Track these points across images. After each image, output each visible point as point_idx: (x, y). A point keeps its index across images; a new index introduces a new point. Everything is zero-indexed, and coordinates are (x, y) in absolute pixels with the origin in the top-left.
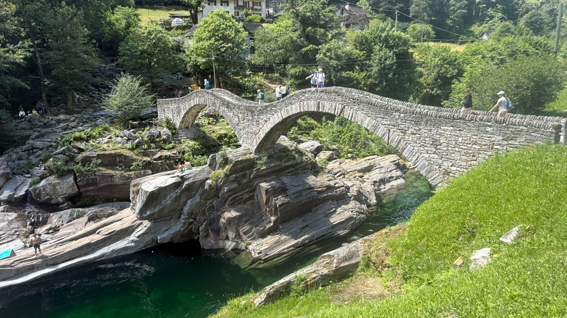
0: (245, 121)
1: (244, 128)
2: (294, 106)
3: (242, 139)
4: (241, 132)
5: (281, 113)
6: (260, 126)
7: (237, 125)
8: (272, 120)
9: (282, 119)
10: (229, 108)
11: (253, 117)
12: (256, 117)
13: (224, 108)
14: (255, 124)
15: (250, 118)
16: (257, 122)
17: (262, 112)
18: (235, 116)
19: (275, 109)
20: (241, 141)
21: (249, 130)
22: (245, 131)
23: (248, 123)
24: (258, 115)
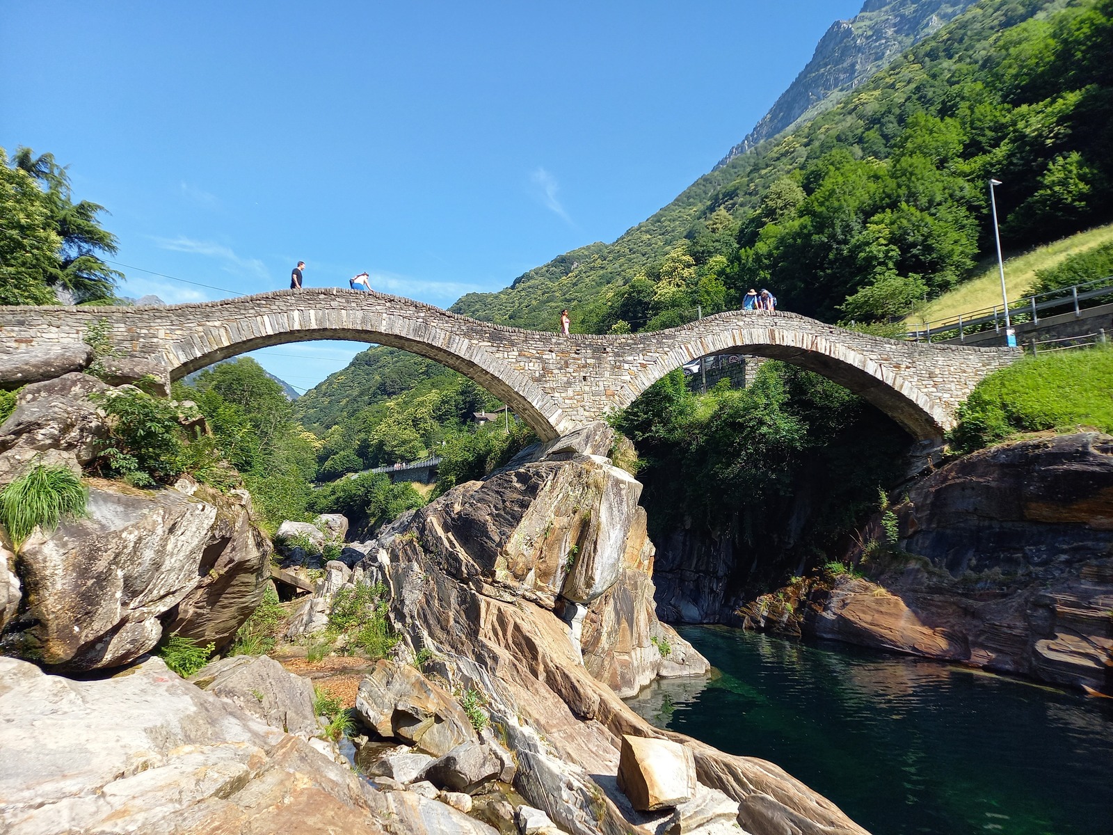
0: (569, 369)
1: (569, 384)
2: (717, 337)
3: (560, 411)
4: (556, 394)
6: (626, 377)
8: (660, 363)
9: (690, 359)
10: (501, 339)
11: (599, 359)
12: (610, 358)
13: (475, 342)
14: (607, 374)
15: (589, 361)
16: (616, 368)
17: (632, 349)
18: (530, 359)
19: (670, 341)
20: (556, 415)
21: (587, 388)
22: (570, 392)
23: (583, 374)
24: (617, 355)
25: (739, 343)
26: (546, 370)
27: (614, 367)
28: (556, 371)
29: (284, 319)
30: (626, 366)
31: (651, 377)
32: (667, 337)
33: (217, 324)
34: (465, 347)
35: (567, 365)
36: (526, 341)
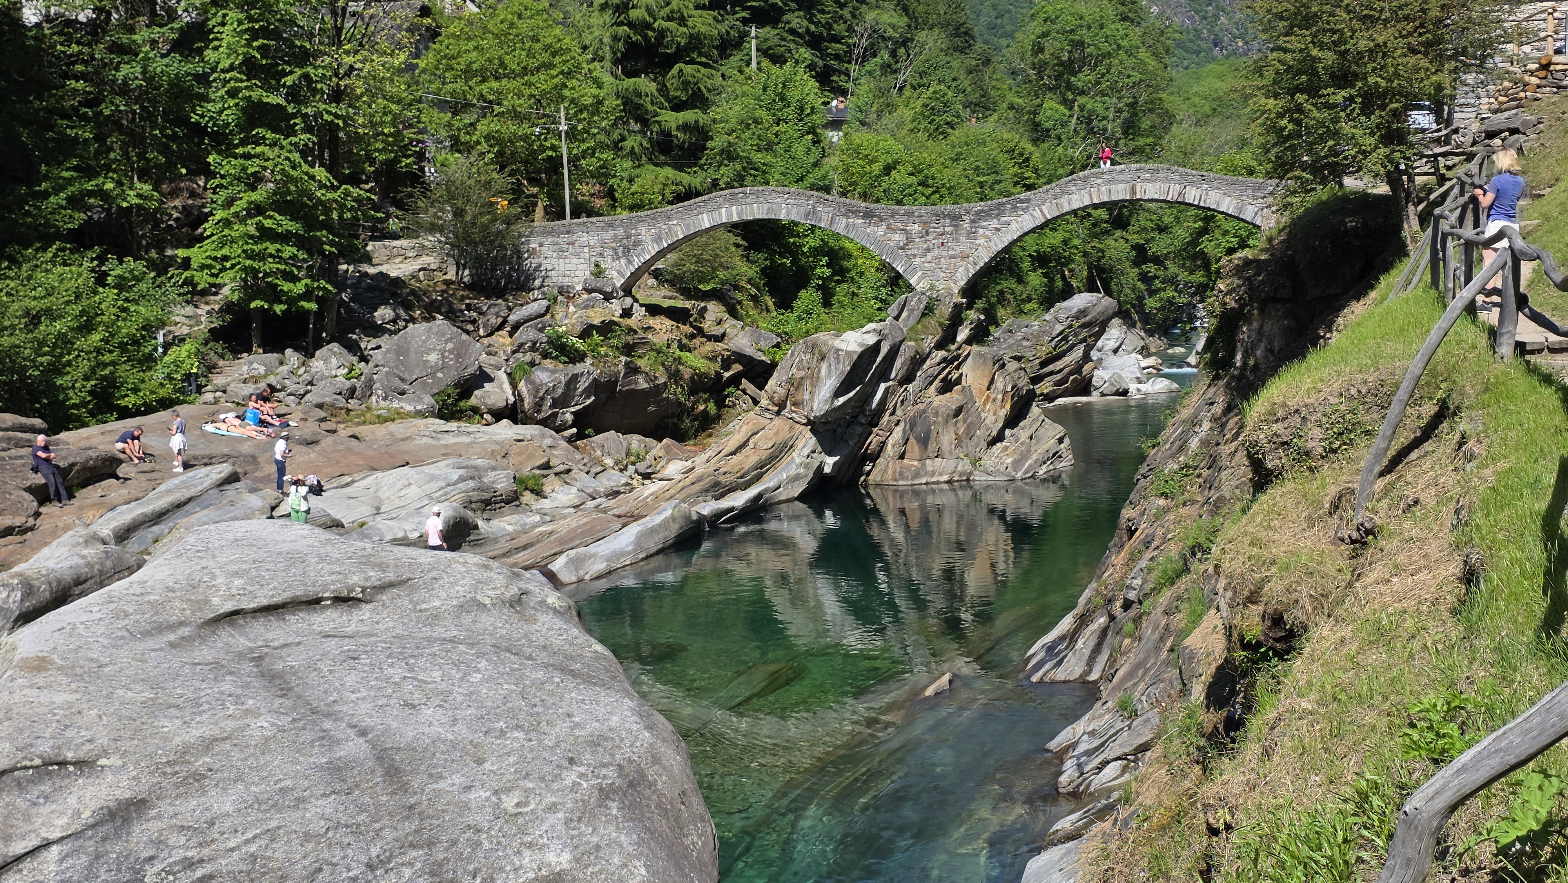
0: (930, 238)
1: (928, 250)
2: (1074, 197)
3: (920, 273)
4: (918, 260)
5: (1041, 211)
6: (981, 241)
7: (902, 248)
8: (1014, 226)
9: (1043, 220)
10: (872, 217)
11: (956, 226)
12: (967, 225)
13: (851, 220)
14: (963, 239)
15: (947, 229)
16: (972, 234)
17: (987, 214)
18: (894, 231)
19: (1024, 205)
20: (916, 278)
21: (944, 253)
22: (929, 257)
23: (941, 241)
24: (973, 221)
25: (1096, 201)
26: (909, 240)
27: (969, 233)
28: (917, 240)
29: (715, 214)
30: (981, 231)
31: (1005, 239)
32: (1022, 201)
33: (675, 222)
34: (843, 226)
35: (927, 233)
36: (892, 216)
